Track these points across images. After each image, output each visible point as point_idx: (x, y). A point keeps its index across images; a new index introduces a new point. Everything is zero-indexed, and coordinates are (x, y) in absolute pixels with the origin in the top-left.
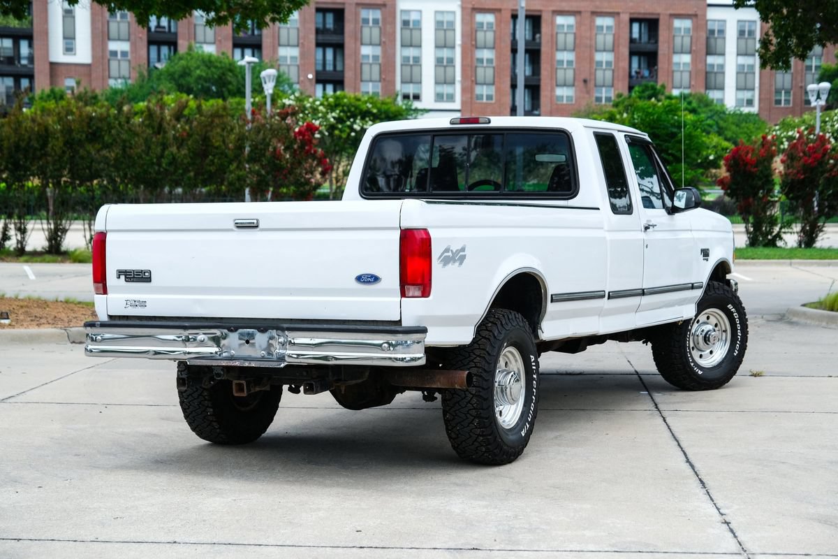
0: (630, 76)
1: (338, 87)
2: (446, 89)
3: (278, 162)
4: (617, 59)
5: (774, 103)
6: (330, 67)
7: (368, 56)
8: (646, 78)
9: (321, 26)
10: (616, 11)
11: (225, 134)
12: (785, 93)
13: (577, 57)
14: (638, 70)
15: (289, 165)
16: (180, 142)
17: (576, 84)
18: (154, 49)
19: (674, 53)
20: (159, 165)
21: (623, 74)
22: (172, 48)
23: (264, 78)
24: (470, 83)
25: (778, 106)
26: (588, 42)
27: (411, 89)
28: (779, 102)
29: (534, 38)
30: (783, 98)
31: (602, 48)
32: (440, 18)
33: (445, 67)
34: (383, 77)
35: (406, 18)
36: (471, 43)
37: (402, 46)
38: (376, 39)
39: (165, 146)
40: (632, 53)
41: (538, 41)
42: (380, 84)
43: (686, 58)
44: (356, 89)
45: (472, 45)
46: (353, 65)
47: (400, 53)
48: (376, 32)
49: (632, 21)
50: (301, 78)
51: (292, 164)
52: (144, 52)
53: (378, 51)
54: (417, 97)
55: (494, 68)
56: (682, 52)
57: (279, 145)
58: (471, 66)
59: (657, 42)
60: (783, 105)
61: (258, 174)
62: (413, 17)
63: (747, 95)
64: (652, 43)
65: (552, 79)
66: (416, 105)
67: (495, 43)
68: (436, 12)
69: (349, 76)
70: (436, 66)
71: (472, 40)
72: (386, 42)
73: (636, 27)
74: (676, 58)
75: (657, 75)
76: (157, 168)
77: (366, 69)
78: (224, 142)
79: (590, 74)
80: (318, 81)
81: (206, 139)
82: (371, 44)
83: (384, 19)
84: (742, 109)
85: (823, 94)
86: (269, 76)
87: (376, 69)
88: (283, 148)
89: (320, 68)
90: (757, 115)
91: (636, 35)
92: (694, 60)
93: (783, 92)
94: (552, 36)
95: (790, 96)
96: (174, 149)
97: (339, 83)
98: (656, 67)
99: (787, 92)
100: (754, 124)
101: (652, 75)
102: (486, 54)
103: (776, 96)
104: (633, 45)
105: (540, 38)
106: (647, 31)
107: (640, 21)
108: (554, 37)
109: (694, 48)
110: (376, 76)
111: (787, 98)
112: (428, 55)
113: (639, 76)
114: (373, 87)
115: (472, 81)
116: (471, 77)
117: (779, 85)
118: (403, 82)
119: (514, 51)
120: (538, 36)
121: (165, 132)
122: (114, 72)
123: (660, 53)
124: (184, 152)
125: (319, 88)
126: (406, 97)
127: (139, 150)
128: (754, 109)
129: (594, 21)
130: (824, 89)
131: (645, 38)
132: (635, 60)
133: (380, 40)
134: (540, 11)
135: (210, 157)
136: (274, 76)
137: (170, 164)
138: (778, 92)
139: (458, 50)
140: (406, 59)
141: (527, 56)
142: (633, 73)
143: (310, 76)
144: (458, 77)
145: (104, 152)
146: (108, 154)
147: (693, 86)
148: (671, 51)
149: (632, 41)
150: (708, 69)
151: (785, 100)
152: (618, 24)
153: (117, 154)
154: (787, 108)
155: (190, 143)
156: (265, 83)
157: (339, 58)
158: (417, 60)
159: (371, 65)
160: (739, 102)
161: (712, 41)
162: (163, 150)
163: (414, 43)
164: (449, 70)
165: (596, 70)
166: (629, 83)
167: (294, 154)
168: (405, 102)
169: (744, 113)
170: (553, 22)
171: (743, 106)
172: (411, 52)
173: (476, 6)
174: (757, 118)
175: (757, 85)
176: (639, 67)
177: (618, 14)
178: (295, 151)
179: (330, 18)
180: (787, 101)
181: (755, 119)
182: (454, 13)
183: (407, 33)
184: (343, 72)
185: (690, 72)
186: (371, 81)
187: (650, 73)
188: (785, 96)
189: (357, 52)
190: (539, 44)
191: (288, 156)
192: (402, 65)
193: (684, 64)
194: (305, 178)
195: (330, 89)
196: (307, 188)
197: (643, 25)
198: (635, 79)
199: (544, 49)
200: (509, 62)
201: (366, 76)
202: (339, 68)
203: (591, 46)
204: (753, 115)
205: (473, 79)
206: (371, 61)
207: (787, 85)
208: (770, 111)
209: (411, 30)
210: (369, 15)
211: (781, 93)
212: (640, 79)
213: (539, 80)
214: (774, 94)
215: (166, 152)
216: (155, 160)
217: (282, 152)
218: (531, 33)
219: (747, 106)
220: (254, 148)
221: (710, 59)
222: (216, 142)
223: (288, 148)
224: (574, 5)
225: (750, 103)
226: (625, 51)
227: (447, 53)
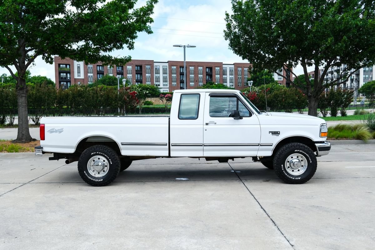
0: (206, 80)
2: (165, 83)
3: (125, 101)
4: (203, 76)
6: (139, 79)
7: (148, 76)
8: (210, 80)
9: (137, 69)
10: (203, 65)
13: (195, 76)
14: (208, 79)
16: (101, 96)
17: (194, 82)
18: (98, 75)
21: (205, 79)
22: (103, 75)
24: (171, 82)
26: (197, 72)
27: (158, 83)
28: (239, 85)
31: (200, 74)
32: (164, 68)
35: (156, 67)
36: (171, 73)
38: (149, 72)
40: (207, 75)
44: (145, 83)
46: (144, 78)
47: (155, 75)
48: (149, 70)
49: (206, 68)
50: (133, 81)
51: (129, 101)
52: (96, 76)
53: (150, 75)
54: (159, 85)
55: (176, 78)
56: (218, 75)
57: (125, 97)
58: (171, 78)
59: (212, 72)
61: (121, 104)
62: (158, 67)
63: (232, 84)
65: (189, 81)
66: (159, 87)
67: (176, 73)
68: (163, 66)
69: (143, 81)
70: (163, 78)
72: (152, 73)
73: (207, 69)
74: (216, 76)
78: (112, 96)
80: (136, 82)
81: (108, 95)
83: (151, 68)
87: (149, 79)
89: (137, 79)
91: (207, 71)
92: (220, 76)
96: (100, 98)
97: (141, 82)
98: (212, 78)
102: (174, 75)
106: (210, 70)
108: (190, 71)
109: (220, 74)
110: (150, 80)
112: (161, 75)
114: (149, 83)
116: (171, 80)
117: (239, 82)
118: (156, 82)
119: (181, 75)
122: (89, 81)
123: (213, 75)
124: (102, 99)
126: (156, 85)
129: (198, 68)
130: (252, 82)
131: (209, 72)
134: (186, 66)
135: (109, 100)
136: (125, 80)
137: (99, 102)
138: (239, 83)
139: (168, 74)
144: (168, 81)
146: (83, 100)
147: (220, 82)
148: (215, 74)
149: (207, 72)
150: (223, 78)
152: (203, 68)
153: (86, 100)
154: (241, 87)
155: (104, 97)
156: (123, 82)
157: (141, 77)
158: (159, 78)
161: (224, 72)
162: (97, 98)
163: (158, 73)
164: (166, 79)
165: (199, 79)
167: (130, 99)
170: (189, 68)
171: (231, 86)
172: (157, 75)
173: (172, 65)
175: (234, 82)
179: (139, 68)
180: (241, 85)
182: (167, 66)
185: (219, 79)
189: (145, 75)
191: (128, 99)
192: (155, 78)
193: (218, 77)
195: (139, 83)
199: (187, 74)
200: (180, 77)
201: (147, 80)
202: (141, 79)
207: (241, 82)
208: (237, 87)
209: (157, 70)
210: (148, 66)
212: (208, 81)
215: (98, 99)
216: (95, 101)
217: (126, 99)
221: (224, 76)
222: (110, 96)
223: (128, 97)
224: (194, 64)
225: (233, 86)
226: (205, 74)
227: (166, 75)
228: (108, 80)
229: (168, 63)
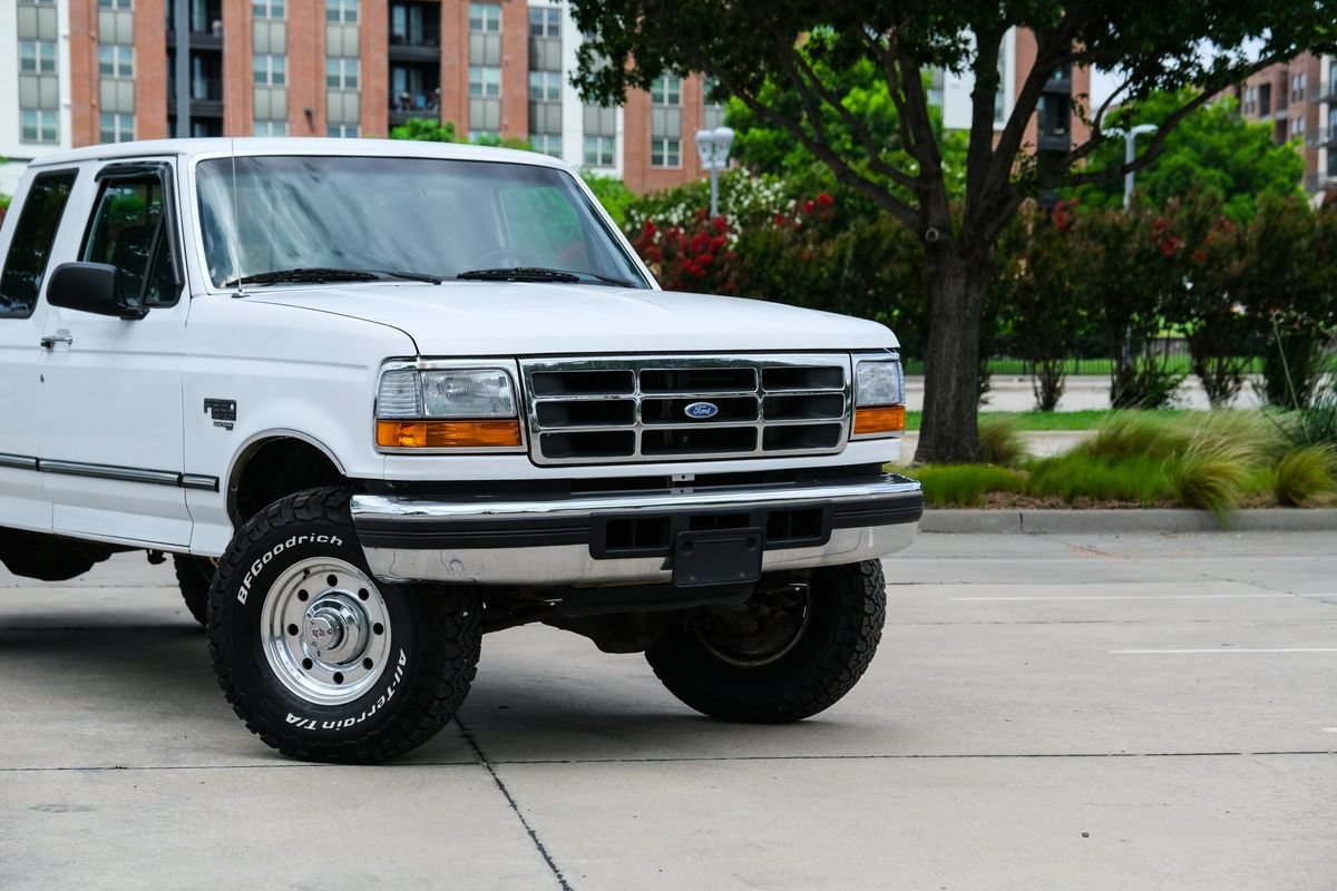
0: (392, 106)
2: (40, 122)
4: (367, 73)
5: (649, 160)
8: (421, 109)
12: (670, 143)
13: (293, 68)
14: (405, 95)
17: (291, 118)
19: (471, 65)
21: (379, 101)
24: (86, 110)
25: (657, 167)
26: (312, 39)
28: (658, 160)
29: (209, 29)
30: (666, 153)
31: (338, 53)
33: (39, 77)
36: (89, 36)
40: (394, 64)
43: (491, 76)
45: (91, 40)
49: (393, 3)
55: (133, 82)
56: (485, 65)
58: (90, 79)
59: (438, 43)
60: (666, 165)
63: (600, 148)
64: (432, 46)
65: (244, 106)
67: (135, 34)
70: (20, 75)
71: (89, 27)
73: (400, 14)
74: (474, 77)
75: (440, 103)
79: (317, 99)
84: (594, 171)
85: (721, 148)
90: (621, 182)
92: (508, 81)
93: (666, 143)
94: (244, 25)
95: (677, 150)
98: (438, 91)
99: (674, 144)
100: (615, 198)
101: (430, 104)
102: (118, 57)
103: (653, 149)
104: (396, 48)
105: (221, 29)
106: (420, 24)
107: (407, 4)
108: (247, 32)
109: (506, 58)
111: (674, 153)
113: (408, 105)
115: (93, 106)
116: (91, 97)
117: (659, 131)
119: (171, 52)
120: (216, 24)
123: (445, 63)
128: (617, 172)
130: (723, 139)
131: (416, 34)
132: (400, 75)
138: (657, 143)
139: (64, 47)
141: (197, 62)
142: (397, 101)
144: (65, 98)
147: (506, 127)
148: (466, 63)
149: (393, 39)
150: (532, 98)
151: (670, 157)
152: (367, 7)
154: (673, 171)
160: (590, 159)
161: (539, 44)
164: (47, 82)
165: (327, 92)
166: (390, 119)
169: (597, 178)
171: (596, 166)
174: (621, 189)
175: (620, 128)
176: (408, 89)
180: (673, 160)
181: (616, 191)
185: (501, 102)
187: (427, 101)
188: (670, 149)
190: (220, 41)
193: (490, 86)
197: (413, 12)
198: (399, 111)
199: (228, 50)
200: (163, 73)
203: (317, 48)
204: (614, 182)
205: (94, 101)
207: (674, 131)
208: (643, 175)
211: (662, 143)
212: (409, 112)
213: (221, 108)
214: (649, 145)
218: (204, 19)
219: (602, 167)
221: (535, 79)
225: (608, 160)
226: (381, 59)
227: (42, 52)
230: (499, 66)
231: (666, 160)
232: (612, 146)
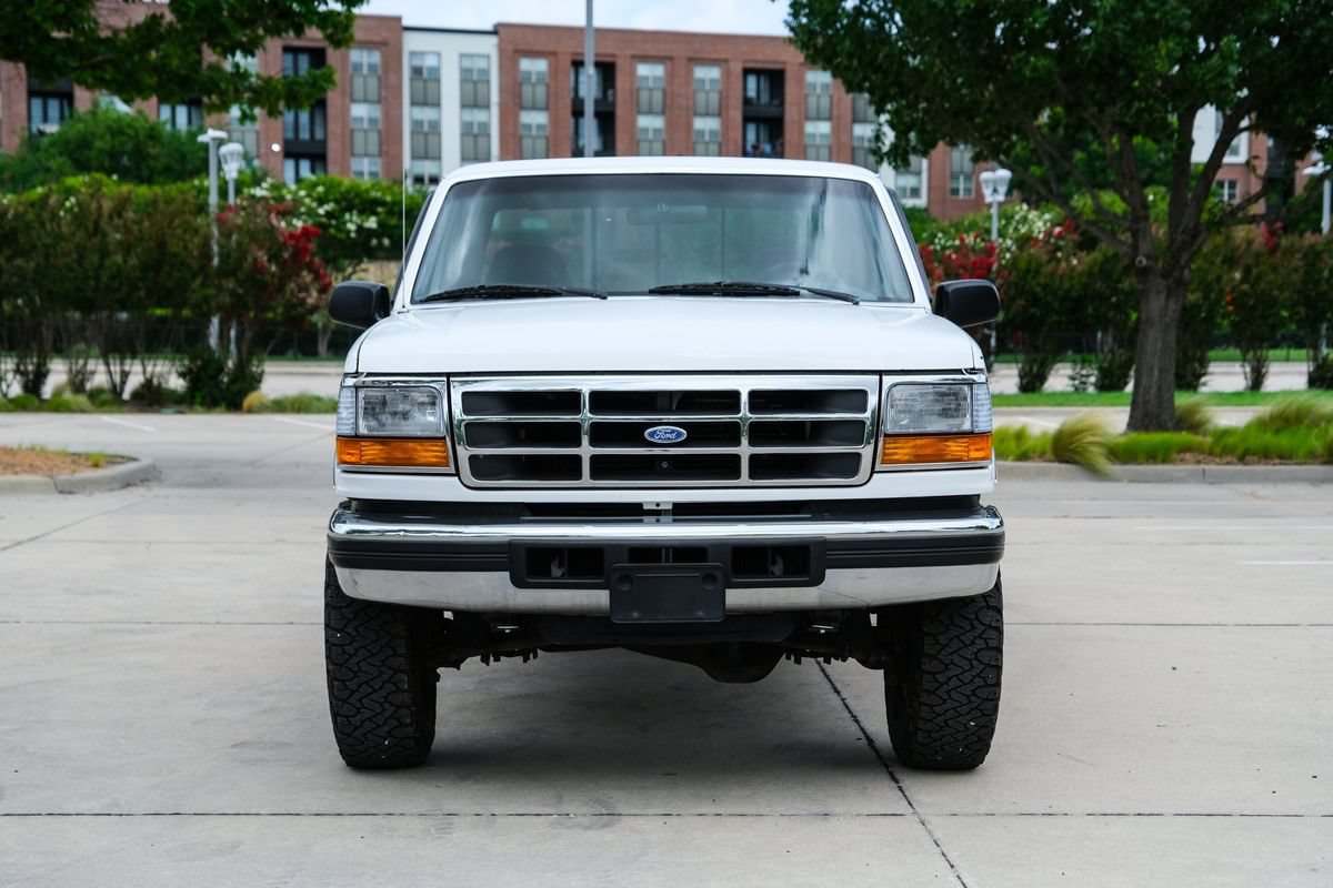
1: (319, 165)
3: (259, 277)
4: (726, 127)
5: (948, 192)
6: (305, 135)
7: (361, 119)
8: (767, 155)
9: (290, 72)
10: (723, 56)
11: (187, 237)
12: (966, 179)
13: (670, 125)
14: (755, 144)
15: (276, 281)
16: (127, 248)
18: (37, 104)
19: (808, 118)
20: (97, 279)
21: (735, 149)
22: (65, 103)
23: (225, 156)
25: (954, 197)
26: (684, 101)
27: (427, 168)
28: (955, 192)
29: (606, 96)
30: (963, 187)
31: (702, 110)
32: (467, 63)
33: (476, 137)
34: (385, 148)
35: (417, 62)
36: (514, 101)
37: (414, 103)
38: (373, 94)
39: (105, 253)
40: (747, 119)
41: (610, 98)
42: (379, 161)
43: (824, 128)
44: (345, 169)
45: (515, 104)
46: (339, 131)
47: (409, 114)
48: (373, 83)
49: (747, 72)
50: (263, 151)
51: (280, 279)
52: (22, 108)
53: (375, 111)
54: (434, 180)
55: (547, 138)
56: (818, 118)
57: (260, 254)
58: (514, 137)
59: (782, 104)
60: (962, 196)
62: (430, 62)
63: (910, 182)
64: (775, 106)
67: (548, 101)
68: (462, 56)
69: (334, 148)
70: (462, 135)
71: (515, 97)
72: (387, 97)
73: (752, 81)
74: (810, 128)
75: (782, 151)
76: (92, 283)
77: (359, 138)
78: (185, 247)
79: (687, 149)
80: (288, 155)
81: (162, 245)
82: (366, 101)
83: (386, 65)
85: (1001, 186)
86: (232, 154)
87: (374, 138)
88: (265, 258)
89: (290, 135)
90: (926, 210)
91: (752, 93)
92: (836, 131)
93: (962, 178)
94: (632, 92)
95: (972, 183)
96: (119, 258)
97: (318, 157)
98: (781, 140)
99: (969, 179)
101: (775, 151)
102: (535, 118)
103: (951, 183)
104: (748, 107)
105: (614, 95)
106: (767, 86)
107: (758, 72)
108: (635, 94)
109: (835, 112)
110: (374, 148)
111: (968, 186)
112: (451, 117)
113: (757, 152)
114: (370, 163)
115: (515, 157)
116: (514, 151)
117: (956, 168)
118: (414, 157)
119: (578, 113)
120: (610, 92)
121: (104, 235)
123: (788, 119)
124: (133, 261)
125: (290, 165)
126: (419, 180)
127: (69, 260)
128: (921, 202)
129: (690, 72)
130: (1003, 179)
131: (765, 98)
132: (751, 129)
133: (380, 95)
134: (614, 56)
135: (167, 269)
136: (239, 154)
137: (113, 278)
138: (954, 176)
139: (495, 110)
140: (417, 124)
141: (597, 121)
142: (749, 149)
143: (276, 148)
144: (495, 152)
145: (19, 262)
146: (24, 265)
148: (803, 116)
149: (746, 101)
150: (856, 144)
151: (965, 189)
152: (727, 75)
153: (38, 264)
154: (968, 201)
155: (139, 250)
156: (226, 162)
157: (318, 120)
158: (435, 127)
159: (366, 132)
160: (902, 192)
162: (103, 259)
163: (430, 101)
164: (481, 141)
165: (695, 143)
167: (283, 265)
168: (418, 186)
170: (632, 72)
171: (906, 197)
172: (426, 114)
173: (521, 47)
174: (925, 215)
175: (925, 166)
176: (758, 139)
177: (726, 61)
178: (285, 261)
179: (304, 61)
180: (969, 192)
182: (488, 57)
183: (420, 85)
184: (324, 143)
185: (831, 148)
186: (366, 155)
187: (773, 149)
188: (966, 183)
189: (345, 112)
190: (614, 104)
191: (274, 268)
192: (413, 133)
193: (822, 136)
194: (298, 298)
195: (305, 166)
196: (300, 310)
197: (762, 79)
199: (620, 112)
200: (569, 130)
201: (359, 146)
202: (319, 135)
203: (687, 108)
205: (518, 153)
206: (366, 125)
207: (969, 168)
208: (943, 205)
209: (425, 81)
210: (362, 57)
211: (958, 179)
214: (948, 179)
215: (108, 263)
216: (91, 273)
217: (266, 264)
218: (601, 88)
219: (911, 198)
220: (225, 256)
221: (859, 130)
222: (174, 247)
223: (273, 258)
224: (662, 50)
225: (915, 192)
226: (736, 115)
227: (478, 116)
228: (108, 137)
229: (494, 40)
230: (830, 119)
231: (961, 192)
232: (920, 182)
